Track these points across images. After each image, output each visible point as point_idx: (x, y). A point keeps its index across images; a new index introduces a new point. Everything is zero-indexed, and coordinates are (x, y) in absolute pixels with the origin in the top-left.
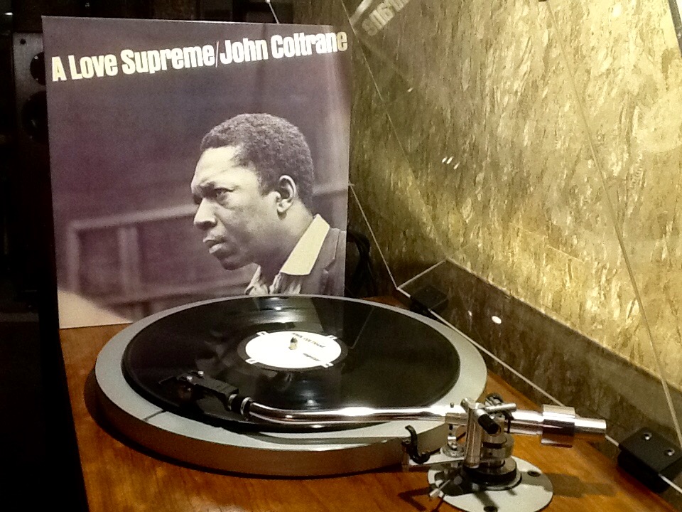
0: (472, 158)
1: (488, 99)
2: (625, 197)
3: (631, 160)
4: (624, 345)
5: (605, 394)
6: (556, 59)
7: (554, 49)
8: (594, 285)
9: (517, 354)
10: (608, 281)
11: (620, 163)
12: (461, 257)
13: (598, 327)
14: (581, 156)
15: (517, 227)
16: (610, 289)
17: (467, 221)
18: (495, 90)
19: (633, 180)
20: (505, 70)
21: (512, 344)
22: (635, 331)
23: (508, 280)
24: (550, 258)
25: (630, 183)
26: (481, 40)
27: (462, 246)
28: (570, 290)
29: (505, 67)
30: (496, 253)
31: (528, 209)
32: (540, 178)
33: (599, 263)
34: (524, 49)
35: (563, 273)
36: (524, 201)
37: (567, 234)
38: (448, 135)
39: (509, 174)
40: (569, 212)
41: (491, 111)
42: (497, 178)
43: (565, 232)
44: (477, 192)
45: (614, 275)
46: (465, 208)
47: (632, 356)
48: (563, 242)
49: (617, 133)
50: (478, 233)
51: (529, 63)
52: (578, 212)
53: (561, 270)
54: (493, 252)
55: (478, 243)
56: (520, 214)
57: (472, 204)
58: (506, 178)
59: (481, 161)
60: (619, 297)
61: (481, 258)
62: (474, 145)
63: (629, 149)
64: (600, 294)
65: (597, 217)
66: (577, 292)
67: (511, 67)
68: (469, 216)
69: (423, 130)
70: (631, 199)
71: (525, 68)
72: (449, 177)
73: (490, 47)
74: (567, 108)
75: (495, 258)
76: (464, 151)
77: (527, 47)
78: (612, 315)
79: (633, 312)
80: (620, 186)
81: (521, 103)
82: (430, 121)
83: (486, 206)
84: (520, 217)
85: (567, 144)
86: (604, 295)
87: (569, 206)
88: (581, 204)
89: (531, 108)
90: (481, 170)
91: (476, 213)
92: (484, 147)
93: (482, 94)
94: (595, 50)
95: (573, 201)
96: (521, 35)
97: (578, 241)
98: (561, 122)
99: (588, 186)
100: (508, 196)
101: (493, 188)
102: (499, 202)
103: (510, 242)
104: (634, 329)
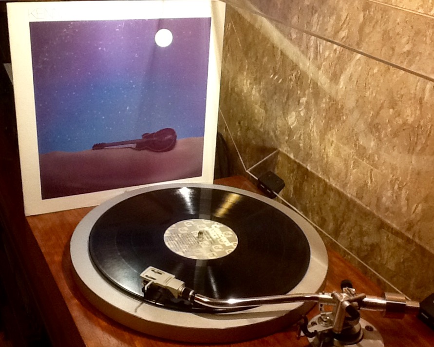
0: (297, 86)
1: (312, 50)
2: (416, 138)
3: (422, 116)
4: (409, 229)
5: (392, 256)
6: (369, 34)
7: (368, 27)
8: (389, 189)
9: (327, 219)
10: (400, 189)
11: (413, 116)
12: (285, 149)
13: (390, 215)
14: (385, 105)
15: (331, 140)
16: (401, 193)
17: (292, 127)
18: (319, 45)
19: (422, 129)
21: (324, 213)
22: (417, 223)
24: (356, 165)
25: (420, 130)
26: (308, 5)
27: (286, 142)
28: (371, 188)
29: (326, 29)
30: (314, 153)
31: (341, 130)
32: (352, 111)
33: (393, 176)
34: (343, 21)
35: (366, 177)
36: (337, 124)
37: (370, 152)
38: (278, 66)
39: (326, 103)
40: (372, 139)
42: (317, 103)
43: (369, 150)
44: (300, 109)
45: (404, 186)
46: (290, 118)
47: (414, 236)
48: (367, 157)
49: (413, 96)
50: (300, 137)
51: (347, 31)
52: (380, 140)
53: (364, 174)
54: (311, 152)
55: (300, 143)
56: (334, 131)
57: (296, 117)
58: (324, 105)
59: (305, 91)
60: (407, 200)
61: (302, 153)
62: (299, 78)
63: (421, 109)
64: (393, 195)
65: (394, 146)
66: (376, 191)
67: (332, 31)
68: (293, 123)
69: (257, 57)
70: (420, 141)
71: (343, 34)
72: (278, 94)
73: (315, 13)
74: (375, 71)
75: (313, 156)
76: (291, 80)
77: (346, 19)
78: (401, 210)
79: (417, 210)
80: (413, 130)
81: (339, 58)
82: (263, 52)
83: (307, 121)
84: (334, 133)
85: (374, 95)
86: (396, 196)
87: (373, 135)
88: (382, 135)
89: (347, 64)
90: (304, 95)
91: (299, 123)
92: (308, 81)
93: (307, 45)
94: (400, 36)
95: (376, 133)
96: (341, 9)
97: (379, 159)
98: (370, 80)
99: (388, 125)
100: (325, 118)
101: (313, 110)
102: (318, 121)
103: (325, 148)
104: (416, 221)
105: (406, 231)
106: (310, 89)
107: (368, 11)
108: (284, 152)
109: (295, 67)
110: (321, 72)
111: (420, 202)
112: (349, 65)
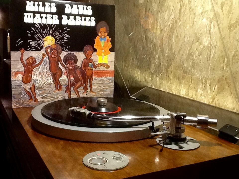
0: (154, 50)
1: (159, 30)
2: (210, 52)
3: (211, 40)
4: (213, 101)
6: (183, 12)
7: (182, 9)
8: (201, 83)
10: (206, 81)
11: (207, 41)
13: (203, 98)
14: (194, 42)
15: (171, 70)
16: (206, 84)
17: (153, 72)
18: (162, 26)
20: (165, 19)
23: (169, 88)
24: (184, 78)
25: (211, 47)
26: (156, 11)
27: (151, 81)
28: (192, 87)
31: (175, 63)
32: (179, 52)
33: (202, 76)
34: (172, 11)
35: (189, 82)
36: (173, 61)
38: (144, 45)
40: (190, 62)
41: (160, 34)
42: (163, 55)
43: (189, 68)
44: (156, 62)
45: (208, 79)
46: (151, 68)
47: (216, 104)
48: (189, 71)
49: (206, 32)
50: (157, 76)
51: (174, 15)
52: (194, 60)
54: (162, 81)
55: (157, 79)
57: (154, 66)
58: (167, 54)
59: (157, 51)
60: (210, 86)
61: (158, 83)
62: (154, 46)
63: (210, 36)
65: (200, 60)
66: (194, 87)
67: (167, 17)
70: (212, 52)
71: (172, 17)
73: (159, 12)
74: (188, 27)
75: (163, 83)
76: (151, 49)
78: (208, 92)
79: (215, 88)
80: (208, 49)
81: (171, 28)
83: (159, 65)
84: (172, 66)
85: (188, 39)
86: (204, 86)
87: (190, 59)
88: (195, 58)
89: (175, 30)
90: (157, 54)
91: (156, 69)
92: (158, 46)
93: (156, 28)
94: (197, 7)
95: (191, 57)
96: (170, 6)
97: (194, 70)
98: (186, 32)
99: (197, 51)
100: (167, 60)
101: (162, 59)
102: (164, 63)
103: (169, 76)
104: (216, 95)
105: (211, 103)
107: (182, 2)
108: (150, 87)
109: (152, 42)
110: (163, 39)
111: (216, 84)
112: (176, 30)
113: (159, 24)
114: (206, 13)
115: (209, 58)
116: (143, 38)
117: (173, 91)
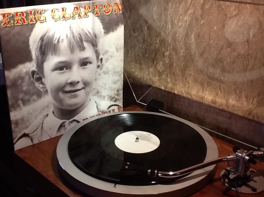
0: (161, 46)
1: (169, 23)
2: (247, 61)
3: (250, 49)
4: (250, 114)
6: (208, 9)
7: (207, 5)
8: (233, 94)
10: (241, 92)
11: (244, 49)
13: (236, 108)
14: (224, 47)
15: (190, 73)
16: (241, 95)
17: (160, 71)
18: (174, 20)
19: (251, 56)
20: (179, 12)
22: (255, 109)
23: (186, 93)
24: (209, 84)
25: (249, 57)
27: (158, 81)
28: (221, 96)
29: (178, 11)
30: (179, 83)
32: (202, 54)
33: (235, 86)
34: (190, 4)
35: (217, 90)
36: (193, 63)
37: (218, 75)
38: (146, 37)
39: (184, 53)
40: (218, 67)
41: (171, 28)
42: (177, 54)
44: (165, 59)
45: (243, 90)
46: (159, 66)
47: (253, 117)
48: (216, 79)
49: (242, 38)
50: (167, 76)
51: (193, 10)
52: (224, 67)
53: (215, 89)
55: (168, 79)
56: (191, 68)
57: (163, 64)
58: (182, 54)
59: (167, 48)
60: (246, 97)
61: (170, 85)
62: (162, 41)
63: (248, 45)
64: (236, 97)
65: (234, 69)
66: (224, 97)
67: (182, 11)
68: (161, 69)
70: (250, 63)
71: (190, 11)
72: (148, 53)
73: (169, 2)
74: (215, 28)
75: (178, 85)
76: (156, 43)
77: (191, 3)
78: (243, 104)
79: (253, 102)
80: (245, 58)
81: (189, 25)
83: (171, 65)
85: (216, 42)
86: (239, 97)
87: (219, 65)
88: (225, 64)
90: (167, 50)
91: (165, 68)
92: (169, 42)
93: (166, 21)
94: (229, 7)
95: (220, 63)
97: (224, 78)
98: (212, 34)
100: (184, 61)
101: (175, 58)
102: (179, 63)
103: (186, 78)
104: (254, 108)
105: (248, 115)
106: (171, 46)
108: (157, 87)
109: (158, 35)
110: (177, 35)
111: (255, 97)
112: (196, 28)
113: (169, 16)
114: (243, 17)
115: (245, 68)
116: (143, 28)
117: (193, 97)
